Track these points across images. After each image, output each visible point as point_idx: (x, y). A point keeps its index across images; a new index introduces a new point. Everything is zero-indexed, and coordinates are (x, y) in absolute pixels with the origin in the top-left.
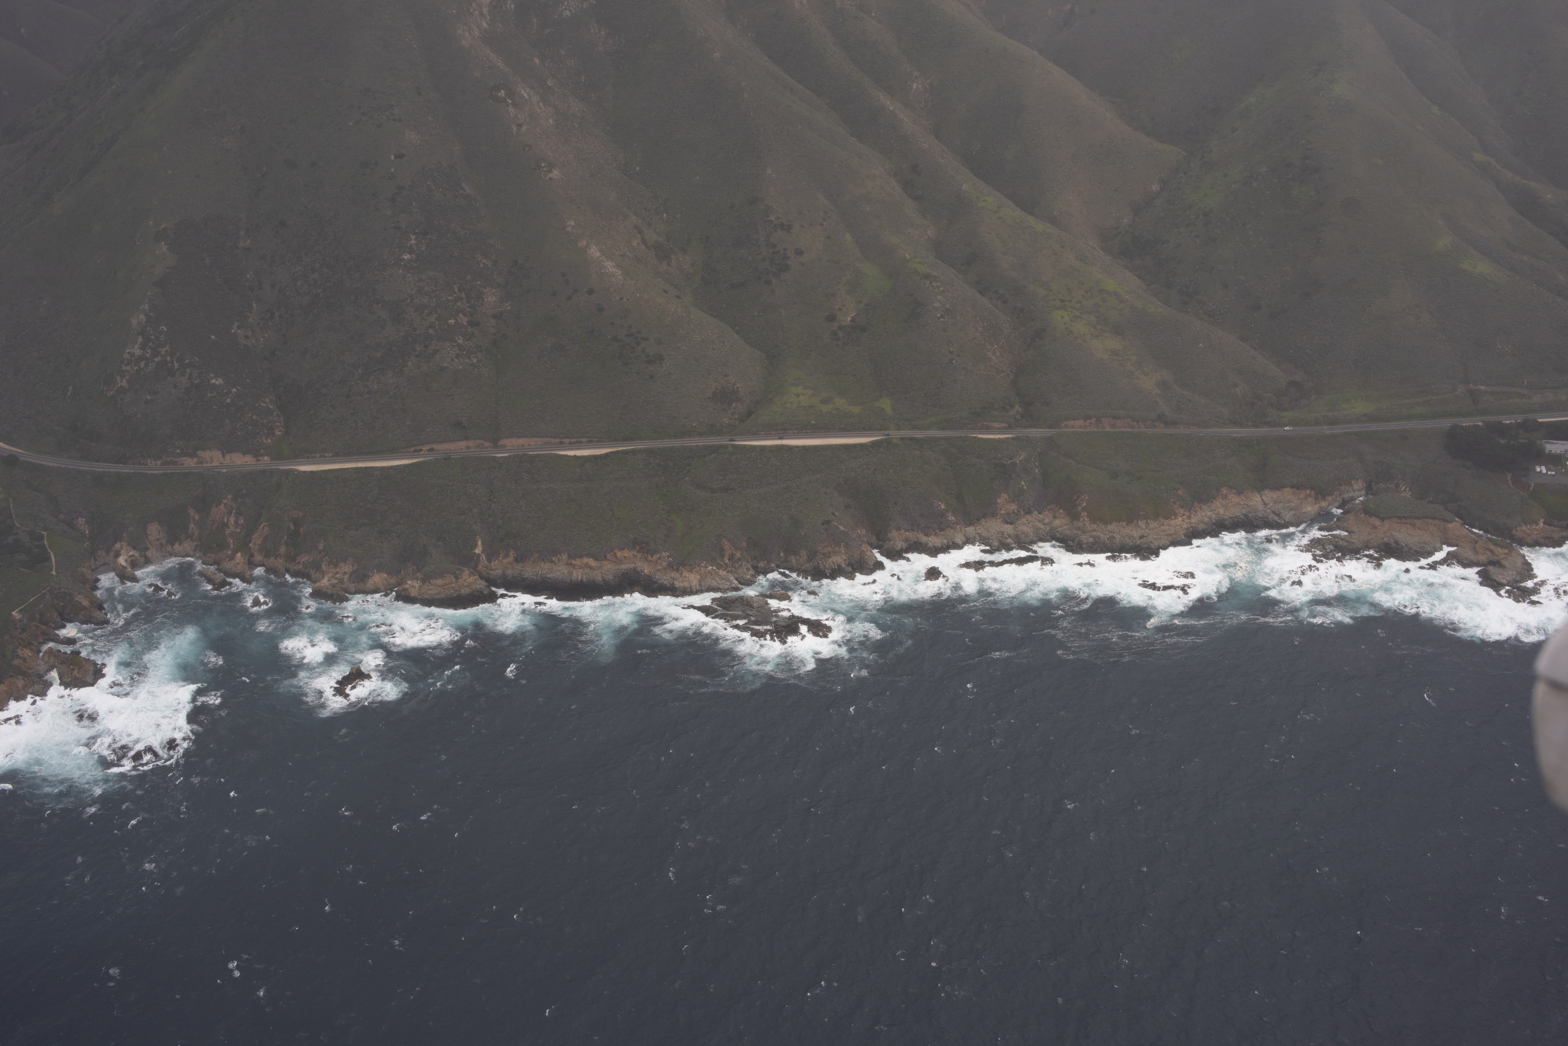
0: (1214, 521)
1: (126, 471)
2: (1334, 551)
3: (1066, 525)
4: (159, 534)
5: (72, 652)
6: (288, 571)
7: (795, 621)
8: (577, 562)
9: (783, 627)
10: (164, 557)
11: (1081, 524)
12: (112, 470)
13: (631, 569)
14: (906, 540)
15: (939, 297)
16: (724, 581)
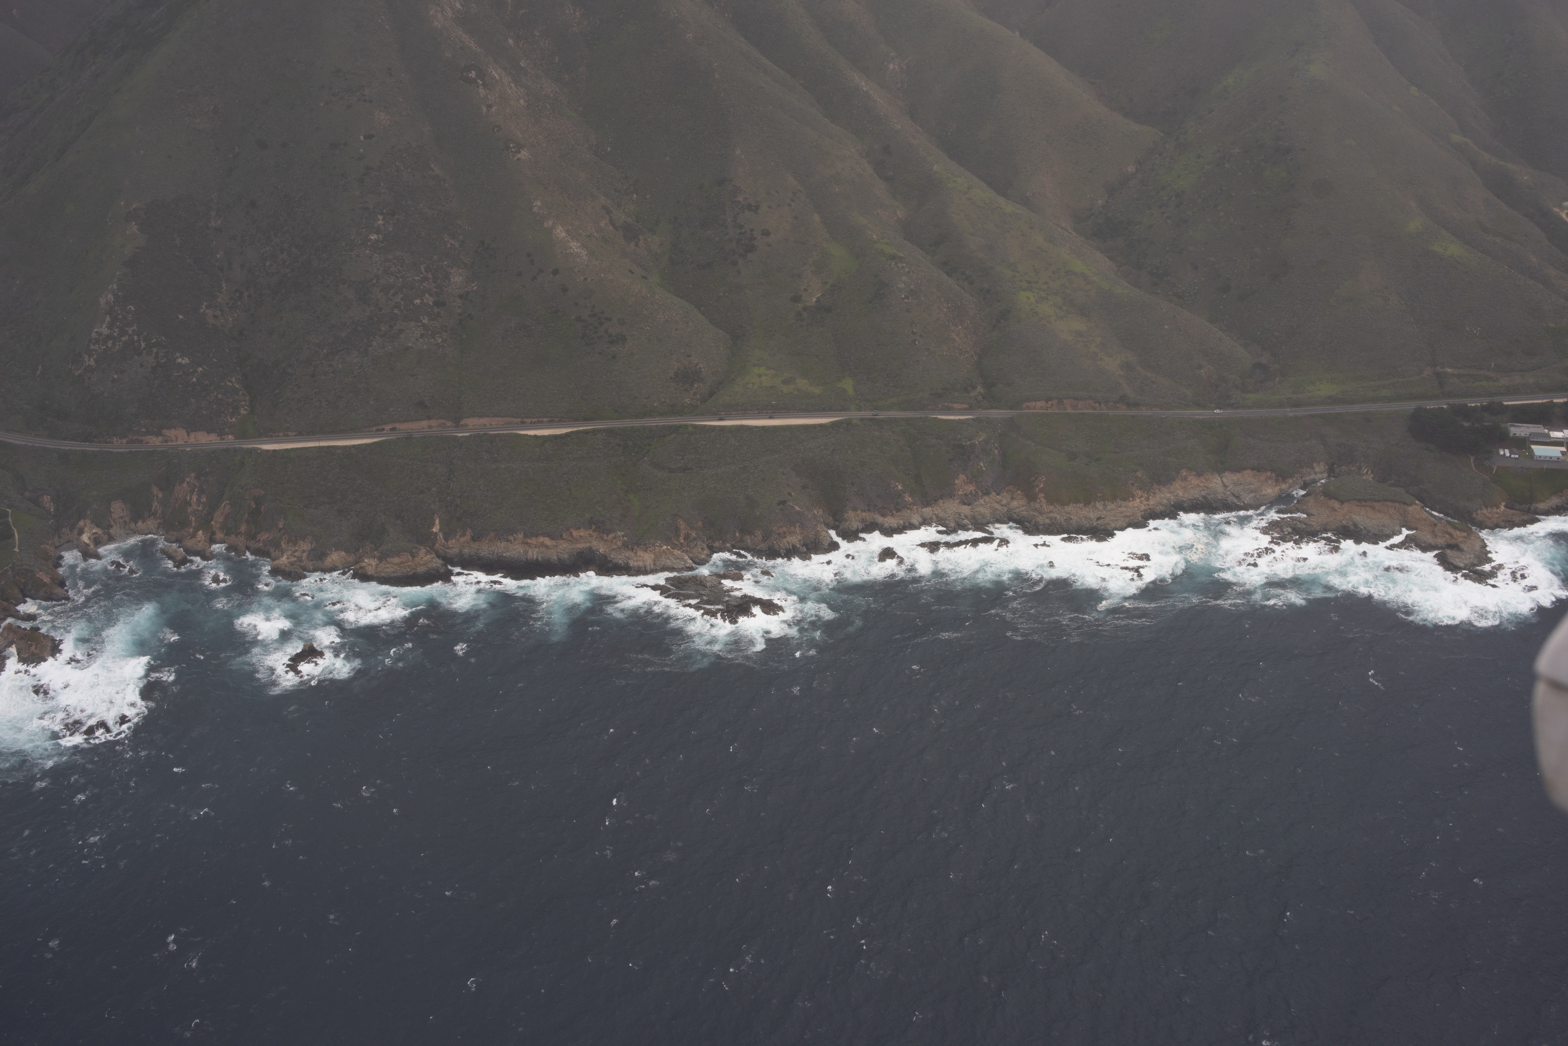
0: (1172, 503)
1: (92, 449)
2: (1292, 533)
3: (1023, 506)
4: (123, 512)
5: (32, 628)
6: (248, 548)
7: (747, 600)
8: (533, 541)
9: (735, 606)
10: (128, 536)
11: (1038, 506)
12: (78, 448)
13: (586, 548)
14: (863, 521)
15: (904, 278)
16: (678, 561)
